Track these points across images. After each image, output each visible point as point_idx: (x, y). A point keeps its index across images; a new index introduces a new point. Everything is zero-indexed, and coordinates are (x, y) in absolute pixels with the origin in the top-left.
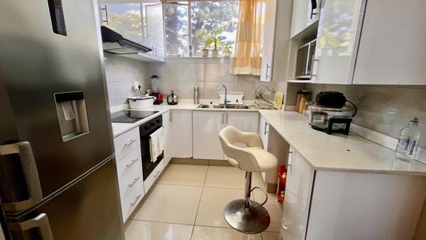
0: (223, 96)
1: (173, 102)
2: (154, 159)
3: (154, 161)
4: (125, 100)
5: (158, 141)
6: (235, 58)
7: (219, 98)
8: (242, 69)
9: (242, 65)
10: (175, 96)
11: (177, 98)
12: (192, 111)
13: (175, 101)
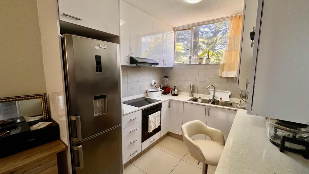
0: (212, 93)
1: (174, 94)
2: (151, 130)
3: (150, 132)
4: (145, 91)
5: (155, 120)
6: (224, 64)
7: (209, 94)
8: (229, 73)
9: (229, 70)
10: (176, 90)
11: (178, 91)
12: (184, 102)
13: (176, 93)
